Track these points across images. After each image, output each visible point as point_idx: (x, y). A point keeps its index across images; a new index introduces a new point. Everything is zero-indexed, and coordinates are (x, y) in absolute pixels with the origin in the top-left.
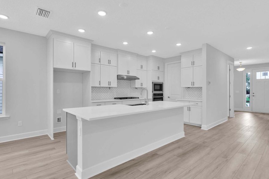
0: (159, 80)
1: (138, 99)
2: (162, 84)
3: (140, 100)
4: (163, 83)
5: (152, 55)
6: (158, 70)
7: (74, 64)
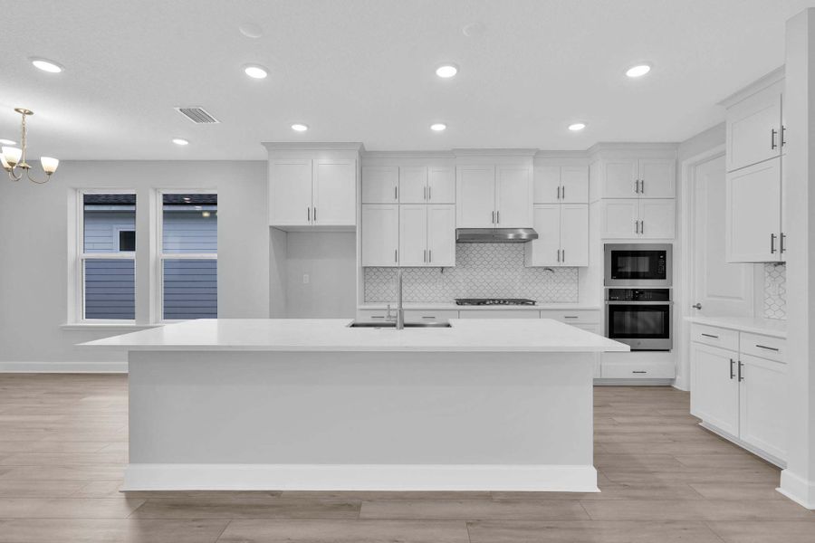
0: (642, 236)
1: (533, 307)
2: (664, 253)
3: (540, 310)
4: (671, 245)
5: (602, 144)
6: (636, 195)
7: (312, 213)
